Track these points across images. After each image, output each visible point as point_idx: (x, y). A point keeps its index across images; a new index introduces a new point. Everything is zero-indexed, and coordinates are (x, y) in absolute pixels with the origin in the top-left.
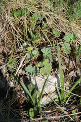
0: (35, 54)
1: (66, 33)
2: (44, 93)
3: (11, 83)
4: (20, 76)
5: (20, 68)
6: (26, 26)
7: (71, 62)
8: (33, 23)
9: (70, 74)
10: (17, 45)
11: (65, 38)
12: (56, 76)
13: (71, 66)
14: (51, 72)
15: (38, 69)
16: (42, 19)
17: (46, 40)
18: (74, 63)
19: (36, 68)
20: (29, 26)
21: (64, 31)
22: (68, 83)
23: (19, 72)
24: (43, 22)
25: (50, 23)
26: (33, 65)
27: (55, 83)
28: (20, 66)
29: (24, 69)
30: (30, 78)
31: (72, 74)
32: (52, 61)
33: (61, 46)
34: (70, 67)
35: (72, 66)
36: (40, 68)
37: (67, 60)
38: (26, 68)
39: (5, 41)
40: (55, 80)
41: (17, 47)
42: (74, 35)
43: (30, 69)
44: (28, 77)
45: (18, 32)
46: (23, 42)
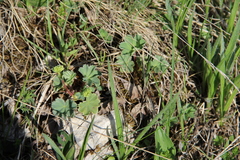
0: (69, 78)
1: (124, 37)
2: (87, 148)
3: (27, 131)
4: (43, 118)
5: (43, 104)
6: (50, 24)
7: (135, 88)
8: (63, 19)
9: (133, 110)
10: (34, 59)
11: (121, 45)
12: (109, 115)
13: (135, 95)
14: (100, 108)
15: (74, 104)
16: (78, 11)
17: (88, 49)
18: (140, 89)
19: (70, 103)
20: (55, 22)
21: (120, 33)
22: (130, 127)
23: (40, 110)
24: (81, 16)
25: (92, 17)
26: (66, 97)
27: (107, 129)
28: (41, 100)
29: (49, 104)
30: (61, 121)
31: (137, 109)
32: (100, 89)
33: (116, 60)
34: (133, 98)
36: (78, 102)
37: (127, 85)
38: (53, 103)
39: (12, 53)
40: (107, 123)
41: (35, 64)
42: (138, 40)
43: (60, 104)
44: (57, 119)
45: (34, 35)
46: (45, 55)
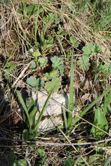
1: (87, 44)
3: (6, 96)
4: (19, 89)
5: (20, 79)
6: (37, 27)
7: (87, 81)
8: (47, 25)
9: (83, 97)
10: (21, 49)
11: (84, 49)
12: (65, 95)
13: (87, 86)
14: (60, 89)
15: (42, 82)
16: (58, 22)
17: (60, 49)
18: (91, 83)
19: (40, 81)
21: (85, 41)
22: (79, 108)
23: (18, 83)
24: (60, 25)
25: (68, 27)
26: (38, 77)
27: (62, 105)
28: (20, 76)
29: (25, 80)
30: (31, 93)
31: (86, 97)
32: (63, 75)
33: (78, 60)
34: (84, 88)
35: (87, 88)
36: (45, 82)
37: (82, 78)
38: (28, 79)
39: (6, 42)
40: (63, 100)
41: (21, 53)
42: (96, 48)
43: (32, 81)
44: (28, 91)
45: (24, 33)
46: (30, 48)
